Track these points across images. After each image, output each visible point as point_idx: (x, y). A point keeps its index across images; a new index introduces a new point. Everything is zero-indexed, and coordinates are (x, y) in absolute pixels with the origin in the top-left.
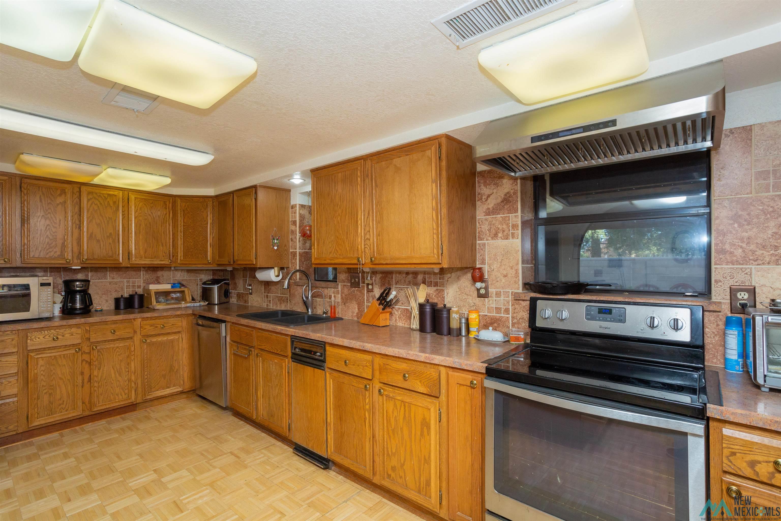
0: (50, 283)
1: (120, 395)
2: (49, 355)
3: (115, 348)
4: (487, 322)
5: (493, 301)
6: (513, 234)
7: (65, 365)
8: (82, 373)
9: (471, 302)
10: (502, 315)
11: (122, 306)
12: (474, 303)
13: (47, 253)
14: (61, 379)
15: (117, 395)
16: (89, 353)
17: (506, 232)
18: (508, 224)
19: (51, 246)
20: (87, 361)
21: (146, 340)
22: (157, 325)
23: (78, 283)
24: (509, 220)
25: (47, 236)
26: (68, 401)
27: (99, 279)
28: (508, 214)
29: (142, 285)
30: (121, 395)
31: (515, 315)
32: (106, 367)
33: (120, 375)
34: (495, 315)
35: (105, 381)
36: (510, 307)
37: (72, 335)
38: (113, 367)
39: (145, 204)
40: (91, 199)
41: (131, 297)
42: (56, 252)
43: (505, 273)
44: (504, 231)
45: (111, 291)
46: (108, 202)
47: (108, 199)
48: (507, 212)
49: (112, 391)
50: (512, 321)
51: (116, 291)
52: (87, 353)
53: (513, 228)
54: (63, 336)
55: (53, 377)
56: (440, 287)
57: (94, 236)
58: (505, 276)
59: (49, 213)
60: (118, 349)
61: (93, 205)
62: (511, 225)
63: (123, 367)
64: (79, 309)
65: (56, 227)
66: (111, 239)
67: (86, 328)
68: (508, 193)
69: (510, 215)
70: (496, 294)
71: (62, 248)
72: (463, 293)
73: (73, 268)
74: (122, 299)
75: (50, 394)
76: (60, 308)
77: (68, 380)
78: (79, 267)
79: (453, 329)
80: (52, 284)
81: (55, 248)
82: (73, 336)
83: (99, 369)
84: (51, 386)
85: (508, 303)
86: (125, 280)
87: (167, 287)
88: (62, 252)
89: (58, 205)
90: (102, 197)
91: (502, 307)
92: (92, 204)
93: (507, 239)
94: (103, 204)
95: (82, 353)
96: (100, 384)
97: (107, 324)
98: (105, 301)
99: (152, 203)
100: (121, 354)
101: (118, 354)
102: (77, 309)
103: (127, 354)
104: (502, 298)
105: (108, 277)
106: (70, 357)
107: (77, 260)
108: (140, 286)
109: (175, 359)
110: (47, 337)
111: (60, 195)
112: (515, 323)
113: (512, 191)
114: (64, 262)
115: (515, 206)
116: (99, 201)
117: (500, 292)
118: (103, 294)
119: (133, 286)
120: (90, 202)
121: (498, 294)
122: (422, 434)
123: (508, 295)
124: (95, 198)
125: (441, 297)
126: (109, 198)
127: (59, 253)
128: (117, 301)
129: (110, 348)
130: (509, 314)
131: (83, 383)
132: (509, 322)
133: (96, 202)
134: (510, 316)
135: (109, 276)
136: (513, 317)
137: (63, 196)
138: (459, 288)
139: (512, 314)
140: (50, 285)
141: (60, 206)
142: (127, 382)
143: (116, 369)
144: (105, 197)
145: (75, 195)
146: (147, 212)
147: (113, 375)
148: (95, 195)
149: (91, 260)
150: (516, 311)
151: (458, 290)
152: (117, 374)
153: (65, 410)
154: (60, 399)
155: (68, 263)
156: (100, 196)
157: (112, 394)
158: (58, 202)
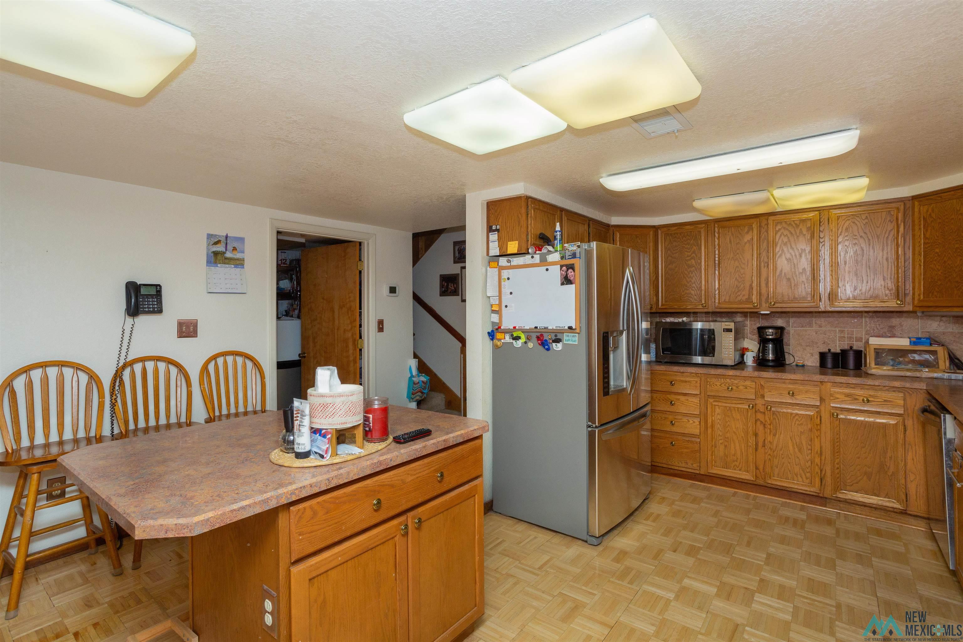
0: (732, 329)
1: (799, 476)
2: (724, 405)
3: (794, 415)
7: (738, 420)
8: (756, 435)
11: (829, 364)
13: (736, 297)
14: (734, 433)
15: (797, 475)
16: (764, 413)
19: (740, 289)
20: (762, 422)
21: (837, 415)
22: (857, 397)
23: (770, 331)
25: (736, 278)
26: (742, 460)
27: (802, 327)
29: (864, 337)
30: (801, 477)
32: (782, 435)
33: (800, 450)
35: (781, 452)
37: (746, 388)
38: (791, 438)
39: (854, 223)
40: (780, 229)
41: (844, 353)
42: (744, 295)
45: (817, 343)
46: (801, 229)
47: (801, 227)
49: (789, 467)
51: (824, 343)
52: (761, 412)
54: (737, 387)
55: (728, 429)
57: (783, 274)
59: (738, 254)
60: (797, 417)
61: (783, 236)
63: (804, 443)
64: (772, 360)
65: (744, 269)
66: (804, 275)
67: (761, 383)
71: (749, 291)
73: (762, 312)
74: (829, 355)
75: (726, 446)
76: (754, 357)
77: (742, 437)
78: (768, 312)
80: (733, 330)
81: (743, 291)
82: (747, 390)
83: (775, 435)
84: (726, 437)
86: (837, 330)
87: (903, 342)
88: (749, 295)
89: (746, 243)
90: (792, 225)
92: (781, 236)
94: (793, 232)
95: (756, 411)
96: (775, 453)
97: (784, 383)
98: (809, 355)
99: (867, 218)
100: (802, 424)
101: (797, 423)
102: (769, 360)
103: (809, 426)
105: (814, 325)
106: (743, 412)
107: (766, 304)
108: (862, 338)
109: (889, 454)
110: (723, 385)
111: (747, 232)
114: (751, 306)
116: (790, 231)
118: (807, 346)
119: (850, 338)
120: (779, 234)
124: (784, 228)
126: (801, 225)
127: (747, 297)
128: (823, 356)
129: (788, 413)
131: (757, 445)
133: (786, 232)
135: (816, 323)
137: (750, 233)
140: (731, 331)
141: (747, 244)
142: (810, 462)
143: (795, 442)
144: (796, 224)
145: (764, 228)
146: (857, 234)
147: (791, 448)
148: (784, 224)
149: (780, 303)
152: (796, 450)
153: (738, 469)
154: (734, 455)
155: (755, 307)
156: (790, 224)
157: (790, 471)
158: (746, 240)
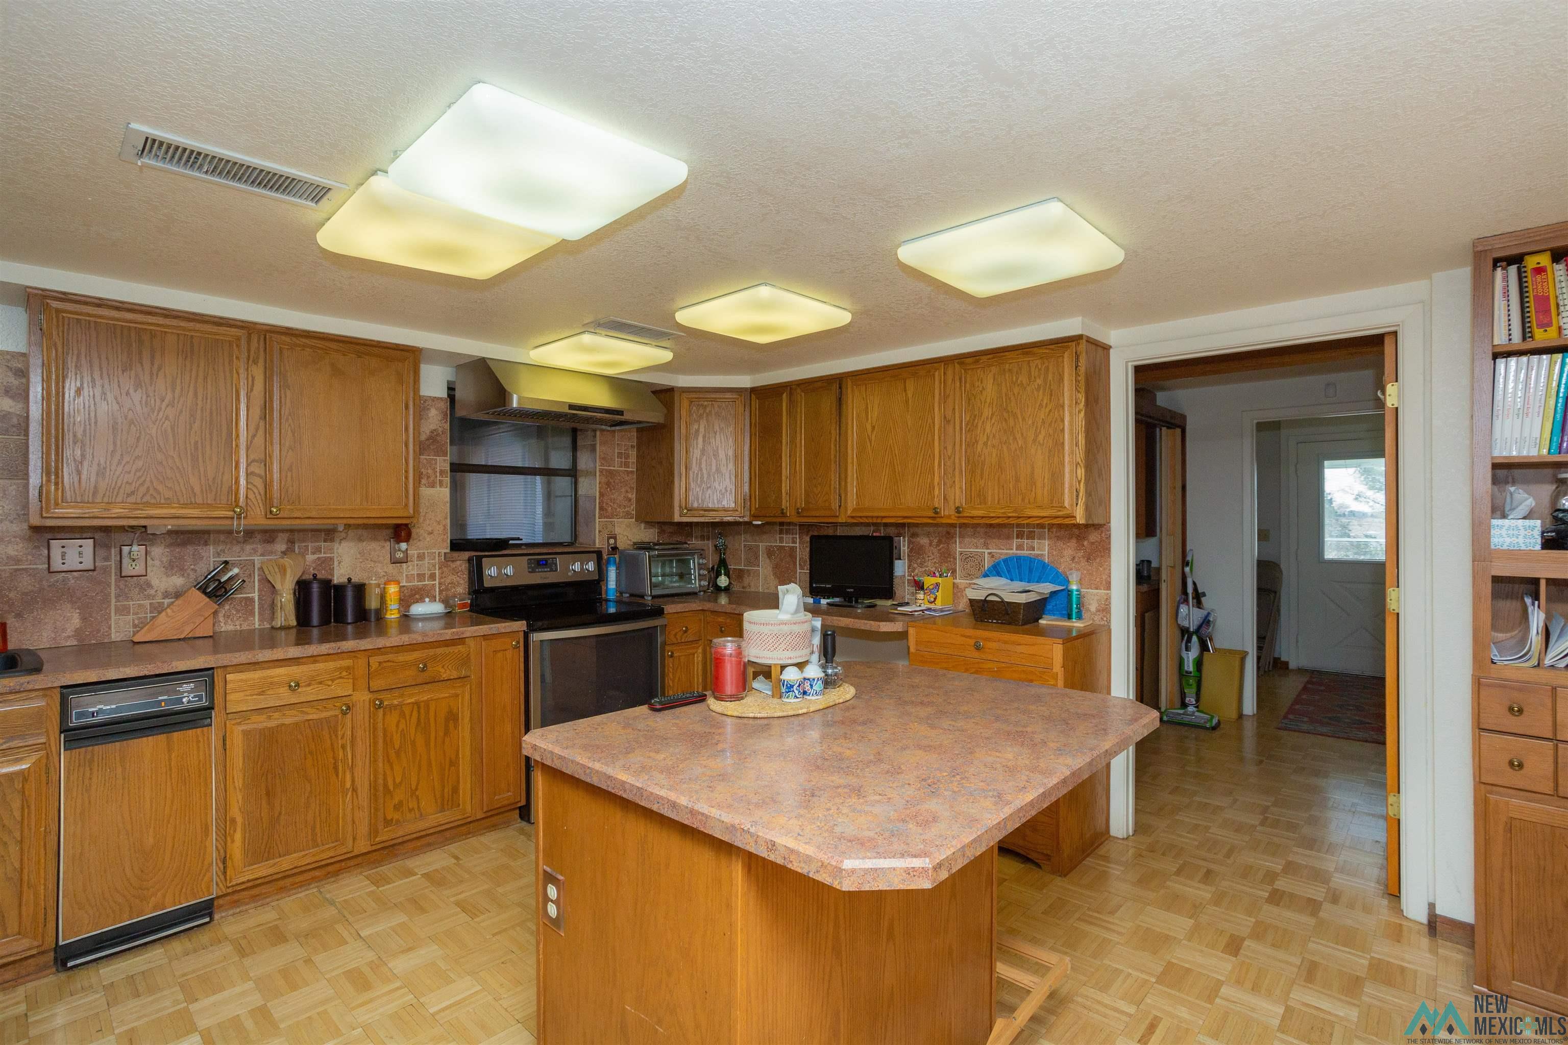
4: (405, 596)
5: (413, 566)
6: (441, 482)
9: (380, 571)
10: (426, 583)
12: (386, 572)
17: (432, 479)
18: (434, 470)
24: (436, 463)
28: (435, 456)
31: (442, 580)
34: (416, 583)
36: (437, 572)
43: (430, 529)
44: (428, 477)
48: (433, 453)
50: (439, 588)
53: (441, 474)
56: (324, 553)
58: (431, 533)
62: (438, 470)
68: (435, 430)
69: (438, 458)
70: (418, 557)
72: (367, 560)
79: (370, 610)
85: (434, 566)
91: (426, 572)
93: (433, 487)
104: (427, 560)
112: (443, 590)
113: (440, 429)
115: (443, 448)
117: (424, 553)
121: (421, 557)
122: (447, 733)
123: (435, 557)
125: (328, 568)
130: (435, 580)
132: (435, 591)
134: (437, 582)
136: (440, 584)
138: (360, 553)
139: (439, 579)
150: (443, 576)
151: (358, 556)
